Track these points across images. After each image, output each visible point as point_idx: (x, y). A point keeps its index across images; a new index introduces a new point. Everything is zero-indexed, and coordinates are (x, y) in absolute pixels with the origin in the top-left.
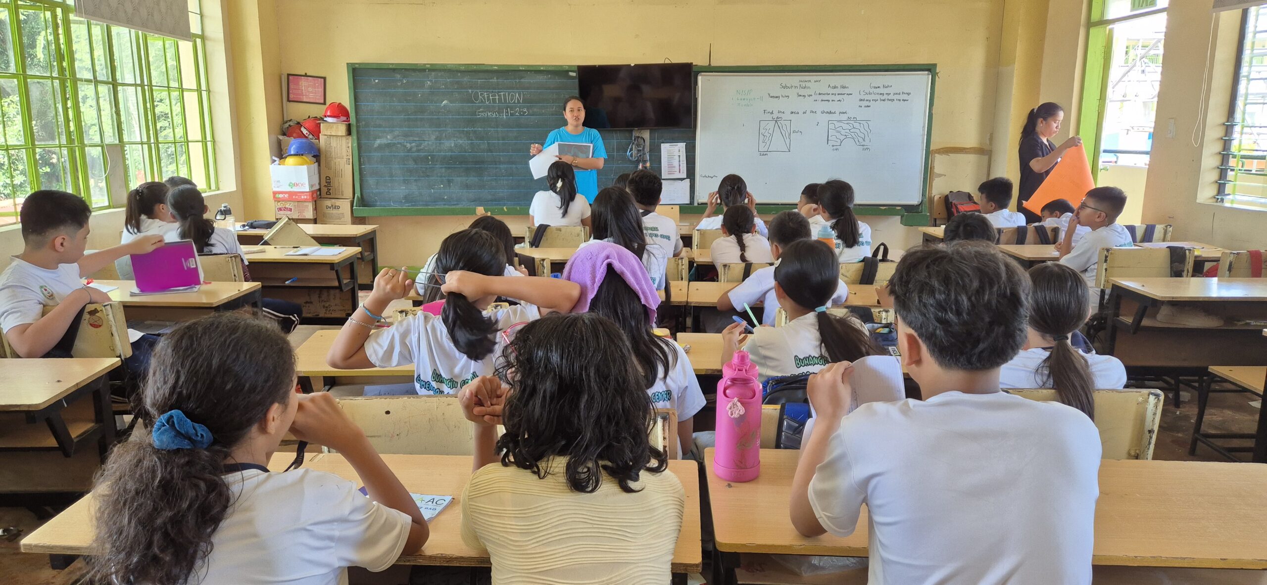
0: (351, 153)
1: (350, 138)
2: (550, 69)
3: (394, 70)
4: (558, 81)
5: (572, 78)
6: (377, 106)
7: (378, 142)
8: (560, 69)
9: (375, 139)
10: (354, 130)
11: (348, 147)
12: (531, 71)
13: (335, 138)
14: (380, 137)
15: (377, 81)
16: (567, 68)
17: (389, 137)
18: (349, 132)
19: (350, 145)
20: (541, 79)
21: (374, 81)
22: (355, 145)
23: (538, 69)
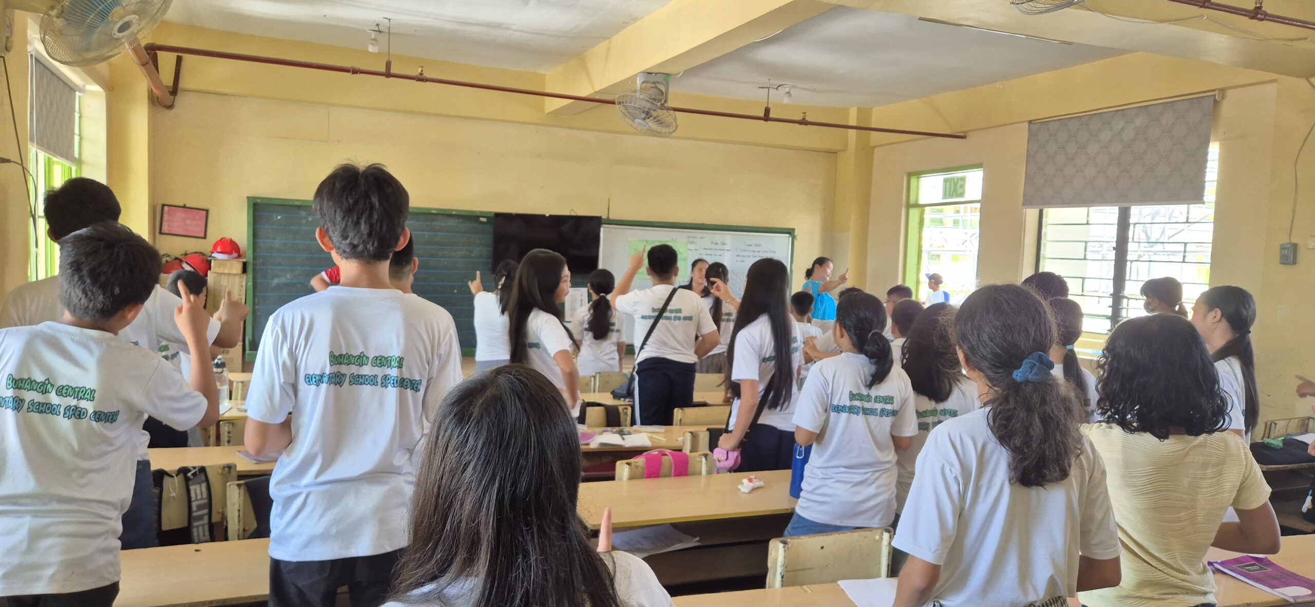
0: (244, 292)
1: (245, 276)
2: (462, 213)
3: (299, 207)
4: (469, 225)
5: (483, 223)
6: (278, 242)
7: (276, 281)
8: (470, 214)
9: (273, 278)
10: (250, 268)
11: (242, 286)
12: (442, 215)
13: (226, 276)
14: (278, 276)
15: (279, 217)
16: (479, 214)
17: (288, 276)
18: (244, 270)
19: (244, 284)
20: (452, 222)
21: (277, 217)
22: (250, 284)
23: (450, 213)
